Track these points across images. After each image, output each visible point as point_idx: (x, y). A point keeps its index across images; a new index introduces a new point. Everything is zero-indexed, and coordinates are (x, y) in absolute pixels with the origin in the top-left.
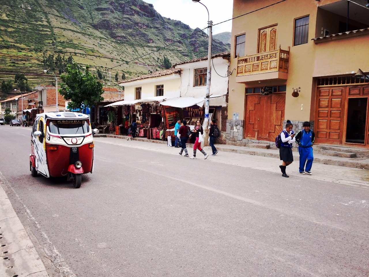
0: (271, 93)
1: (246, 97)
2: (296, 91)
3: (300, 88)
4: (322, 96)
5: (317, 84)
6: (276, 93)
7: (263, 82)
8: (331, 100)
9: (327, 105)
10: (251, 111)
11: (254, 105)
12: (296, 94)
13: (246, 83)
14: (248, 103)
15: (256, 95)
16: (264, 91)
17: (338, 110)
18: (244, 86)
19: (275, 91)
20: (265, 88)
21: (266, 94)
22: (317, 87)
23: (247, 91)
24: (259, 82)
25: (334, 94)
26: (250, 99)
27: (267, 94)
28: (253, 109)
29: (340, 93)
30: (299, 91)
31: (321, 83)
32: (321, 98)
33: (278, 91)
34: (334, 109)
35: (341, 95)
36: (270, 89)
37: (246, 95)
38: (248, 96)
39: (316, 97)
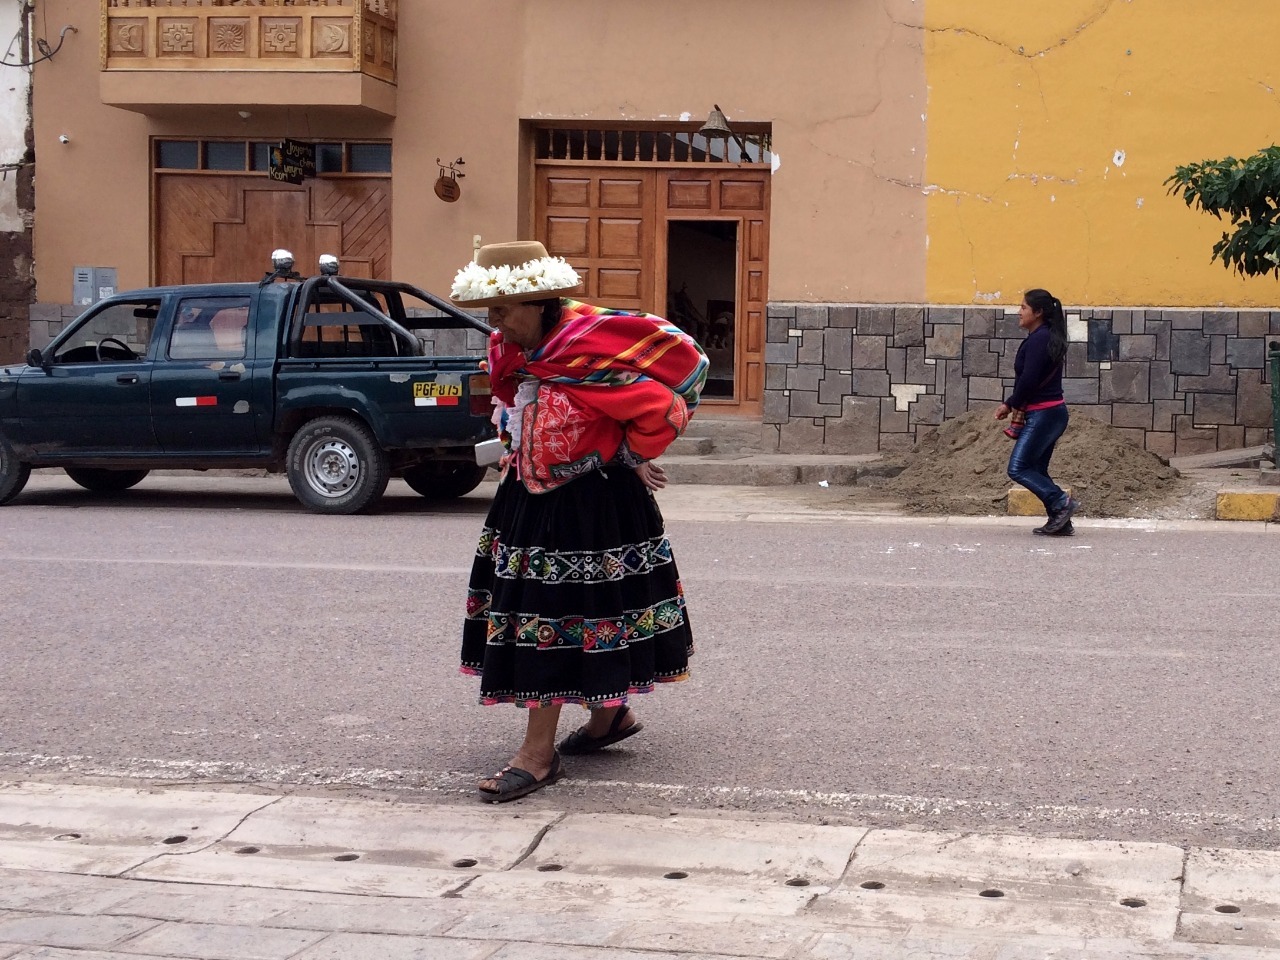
0: (311, 173)
1: (157, 184)
2: (448, 174)
3: (461, 162)
4: (559, 204)
5: (533, 150)
6: (336, 174)
7: (262, 113)
8: (600, 223)
9: (582, 243)
10: (191, 263)
11: (207, 230)
12: (448, 189)
13: (156, 113)
14: (173, 218)
15: (224, 180)
16: (285, 163)
17: (631, 266)
18: (140, 130)
20: (286, 146)
21: (290, 179)
22: (538, 166)
23: (158, 151)
24: (244, 114)
25: (608, 199)
26: (181, 194)
27: (296, 180)
28: (203, 252)
29: (634, 199)
30: (460, 176)
31: (551, 148)
32: (552, 211)
34: (613, 263)
35: (639, 205)
36: (305, 155)
37: (159, 175)
38: (168, 184)
39: (533, 203)
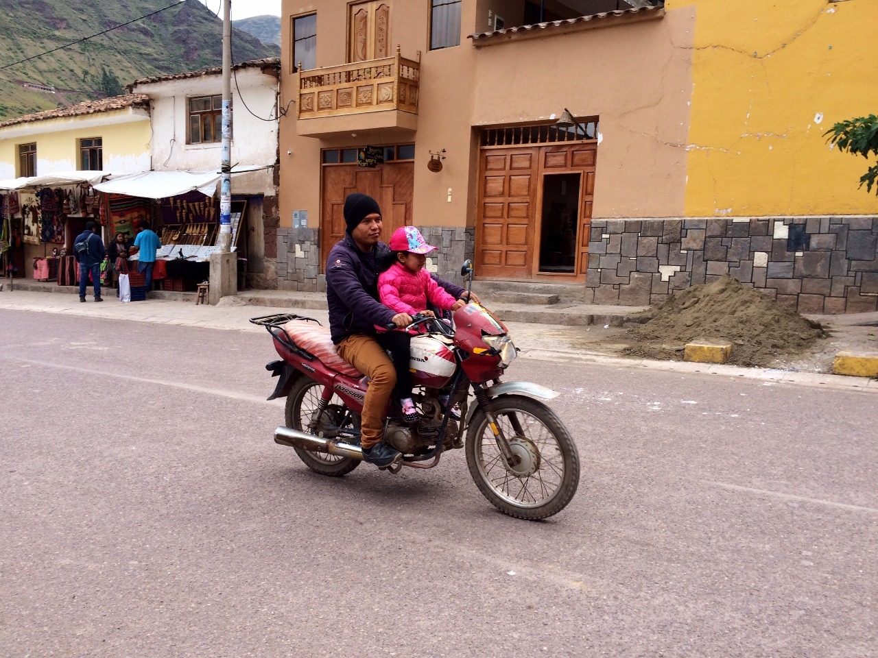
0: (381, 161)
1: (324, 172)
2: (436, 158)
3: (444, 151)
4: (491, 169)
5: (479, 142)
6: (393, 161)
7: (362, 134)
8: (510, 178)
9: (501, 189)
10: (335, 207)
11: (342, 191)
12: (435, 166)
13: (323, 137)
14: (329, 187)
15: (347, 168)
16: (367, 157)
17: (525, 201)
18: (317, 145)
19: (390, 157)
20: (367, 150)
21: (369, 165)
22: (482, 151)
23: (324, 155)
24: (354, 135)
25: (515, 165)
26: (332, 176)
27: (373, 165)
28: (339, 202)
29: (526, 164)
30: (444, 158)
31: (488, 140)
32: (488, 173)
33: (398, 159)
34: (516, 199)
35: (530, 167)
36: (378, 153)
37: (324, 167)
38: (328, 169)
39: (478, 171)
